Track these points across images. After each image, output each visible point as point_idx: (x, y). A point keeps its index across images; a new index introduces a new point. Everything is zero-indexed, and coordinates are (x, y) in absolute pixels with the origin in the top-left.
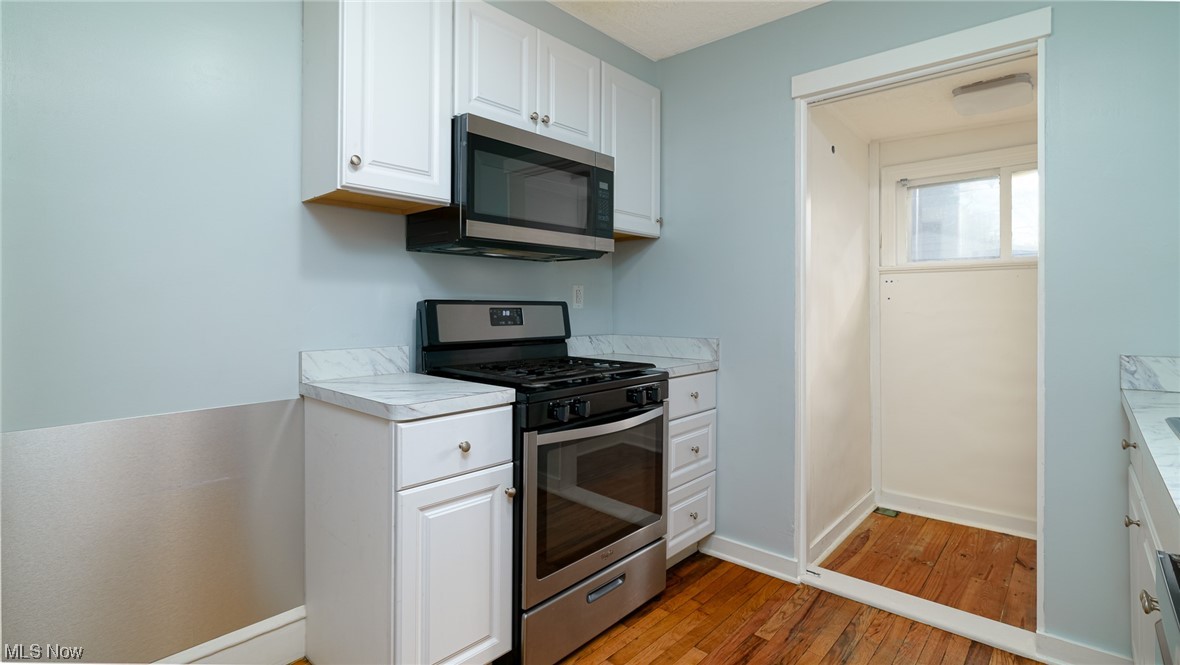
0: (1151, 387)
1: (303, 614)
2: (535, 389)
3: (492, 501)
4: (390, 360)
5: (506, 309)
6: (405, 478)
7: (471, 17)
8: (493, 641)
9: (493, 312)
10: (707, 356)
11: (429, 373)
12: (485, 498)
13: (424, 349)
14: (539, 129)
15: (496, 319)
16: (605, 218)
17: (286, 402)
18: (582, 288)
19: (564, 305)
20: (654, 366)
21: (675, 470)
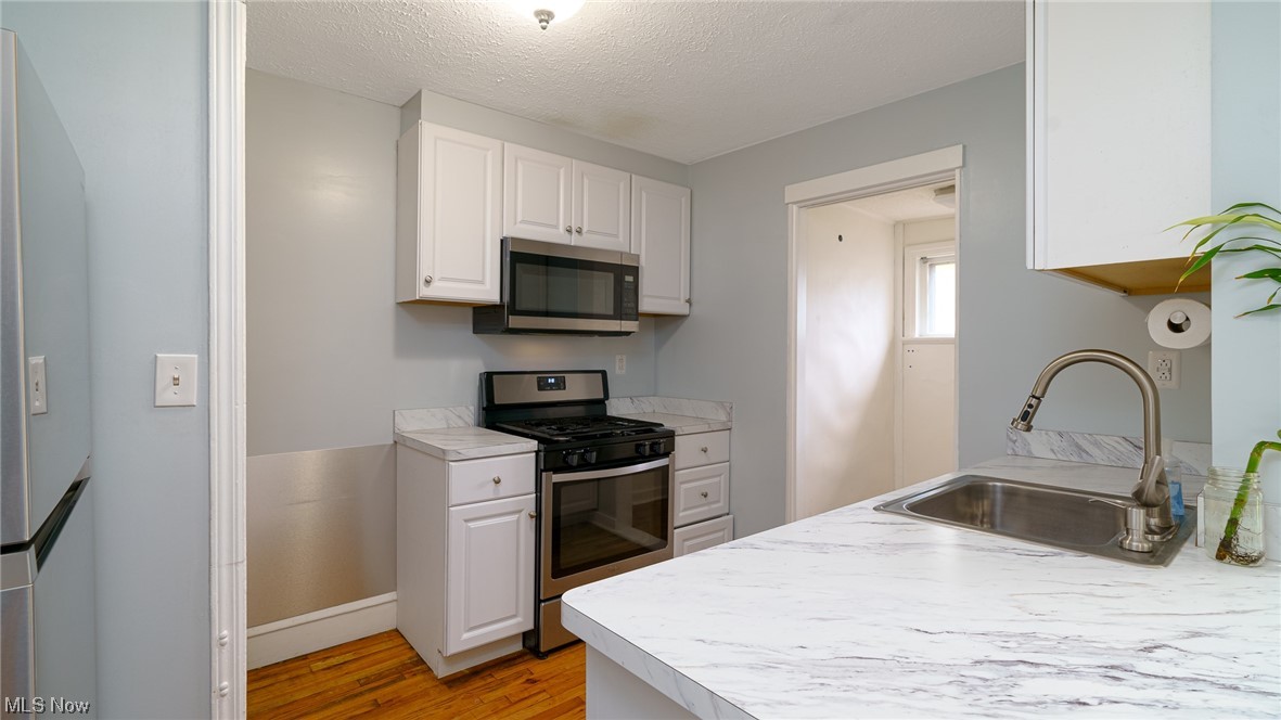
0: (1025, 453)
1: (395, 598)
2: (558, 441)
3: (518, 520)
4: (460, 417)
5: (551, 378)
6: (454, 499)
7: (516, 162)
8: (519, 619)
9: (539, 380)
10: (723, 417)
11: (487, 427)
12: (514, 517)
13: (484, 409)
14: (574, 240)
15: (543, 385)
16: (632, 305)
17: (385, 446)
18: (624, 357)
19: (604, 373)
20: (662, 425)
21: (685, 510)
